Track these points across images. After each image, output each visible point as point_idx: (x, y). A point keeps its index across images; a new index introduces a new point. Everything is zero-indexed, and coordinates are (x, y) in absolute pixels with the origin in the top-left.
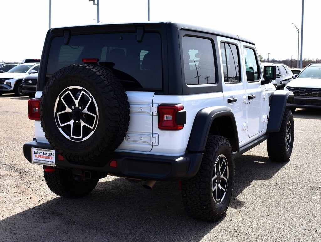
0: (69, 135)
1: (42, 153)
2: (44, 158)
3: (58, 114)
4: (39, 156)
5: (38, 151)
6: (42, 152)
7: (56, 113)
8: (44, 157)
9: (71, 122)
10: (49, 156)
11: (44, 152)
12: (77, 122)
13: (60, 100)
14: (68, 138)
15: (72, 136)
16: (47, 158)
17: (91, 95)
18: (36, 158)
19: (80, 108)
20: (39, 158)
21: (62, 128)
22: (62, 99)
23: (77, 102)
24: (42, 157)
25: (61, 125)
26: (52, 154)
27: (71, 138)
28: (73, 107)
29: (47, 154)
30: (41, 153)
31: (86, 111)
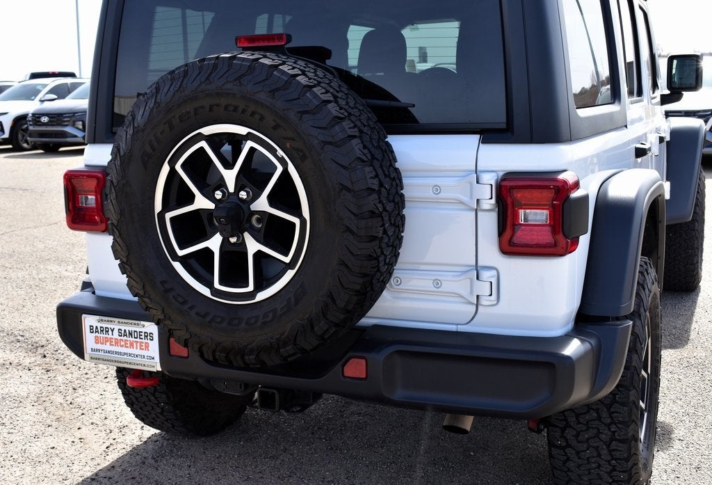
0: (209, 284)
1: (116, 332)
2: (122, 346)
3: (169, 215)
4: (107, 340)
5: (104, 325)
6: (117, 328)
7: (161, 215)
8: (122, 343)
9: (214, 243)
10: (138, 340)
11: (123, 328)
12: (233, 240)
13: (173, 172)
14: (206, 291)
15: (217, 285)
16: (132, 345)
17: (280, 153)
18: (99, 346)
19: (243, 195)
20: (107, 347)
21: (184, 261)
22: (178, 167)
23: (230, 176)
24: (117, 343)
25: (181, 253)
26: (149, 336)
27: (215, 292)
28: (218, 195)
29: (130, 334)
30: (112, 331)
31: (262, 204)
